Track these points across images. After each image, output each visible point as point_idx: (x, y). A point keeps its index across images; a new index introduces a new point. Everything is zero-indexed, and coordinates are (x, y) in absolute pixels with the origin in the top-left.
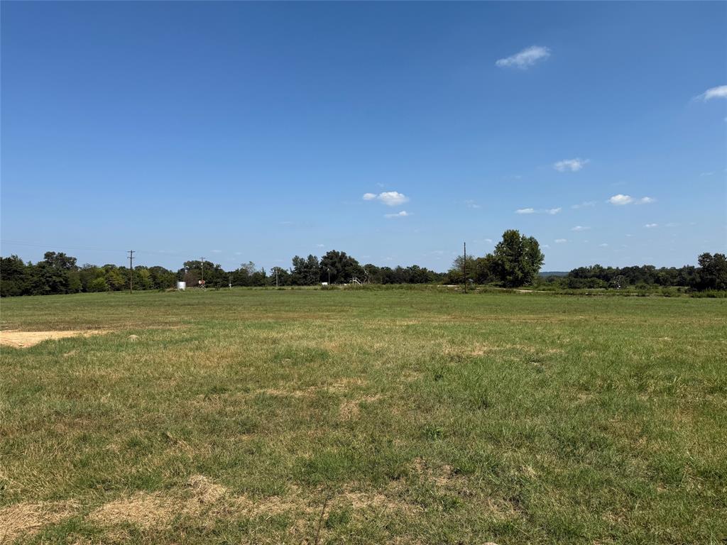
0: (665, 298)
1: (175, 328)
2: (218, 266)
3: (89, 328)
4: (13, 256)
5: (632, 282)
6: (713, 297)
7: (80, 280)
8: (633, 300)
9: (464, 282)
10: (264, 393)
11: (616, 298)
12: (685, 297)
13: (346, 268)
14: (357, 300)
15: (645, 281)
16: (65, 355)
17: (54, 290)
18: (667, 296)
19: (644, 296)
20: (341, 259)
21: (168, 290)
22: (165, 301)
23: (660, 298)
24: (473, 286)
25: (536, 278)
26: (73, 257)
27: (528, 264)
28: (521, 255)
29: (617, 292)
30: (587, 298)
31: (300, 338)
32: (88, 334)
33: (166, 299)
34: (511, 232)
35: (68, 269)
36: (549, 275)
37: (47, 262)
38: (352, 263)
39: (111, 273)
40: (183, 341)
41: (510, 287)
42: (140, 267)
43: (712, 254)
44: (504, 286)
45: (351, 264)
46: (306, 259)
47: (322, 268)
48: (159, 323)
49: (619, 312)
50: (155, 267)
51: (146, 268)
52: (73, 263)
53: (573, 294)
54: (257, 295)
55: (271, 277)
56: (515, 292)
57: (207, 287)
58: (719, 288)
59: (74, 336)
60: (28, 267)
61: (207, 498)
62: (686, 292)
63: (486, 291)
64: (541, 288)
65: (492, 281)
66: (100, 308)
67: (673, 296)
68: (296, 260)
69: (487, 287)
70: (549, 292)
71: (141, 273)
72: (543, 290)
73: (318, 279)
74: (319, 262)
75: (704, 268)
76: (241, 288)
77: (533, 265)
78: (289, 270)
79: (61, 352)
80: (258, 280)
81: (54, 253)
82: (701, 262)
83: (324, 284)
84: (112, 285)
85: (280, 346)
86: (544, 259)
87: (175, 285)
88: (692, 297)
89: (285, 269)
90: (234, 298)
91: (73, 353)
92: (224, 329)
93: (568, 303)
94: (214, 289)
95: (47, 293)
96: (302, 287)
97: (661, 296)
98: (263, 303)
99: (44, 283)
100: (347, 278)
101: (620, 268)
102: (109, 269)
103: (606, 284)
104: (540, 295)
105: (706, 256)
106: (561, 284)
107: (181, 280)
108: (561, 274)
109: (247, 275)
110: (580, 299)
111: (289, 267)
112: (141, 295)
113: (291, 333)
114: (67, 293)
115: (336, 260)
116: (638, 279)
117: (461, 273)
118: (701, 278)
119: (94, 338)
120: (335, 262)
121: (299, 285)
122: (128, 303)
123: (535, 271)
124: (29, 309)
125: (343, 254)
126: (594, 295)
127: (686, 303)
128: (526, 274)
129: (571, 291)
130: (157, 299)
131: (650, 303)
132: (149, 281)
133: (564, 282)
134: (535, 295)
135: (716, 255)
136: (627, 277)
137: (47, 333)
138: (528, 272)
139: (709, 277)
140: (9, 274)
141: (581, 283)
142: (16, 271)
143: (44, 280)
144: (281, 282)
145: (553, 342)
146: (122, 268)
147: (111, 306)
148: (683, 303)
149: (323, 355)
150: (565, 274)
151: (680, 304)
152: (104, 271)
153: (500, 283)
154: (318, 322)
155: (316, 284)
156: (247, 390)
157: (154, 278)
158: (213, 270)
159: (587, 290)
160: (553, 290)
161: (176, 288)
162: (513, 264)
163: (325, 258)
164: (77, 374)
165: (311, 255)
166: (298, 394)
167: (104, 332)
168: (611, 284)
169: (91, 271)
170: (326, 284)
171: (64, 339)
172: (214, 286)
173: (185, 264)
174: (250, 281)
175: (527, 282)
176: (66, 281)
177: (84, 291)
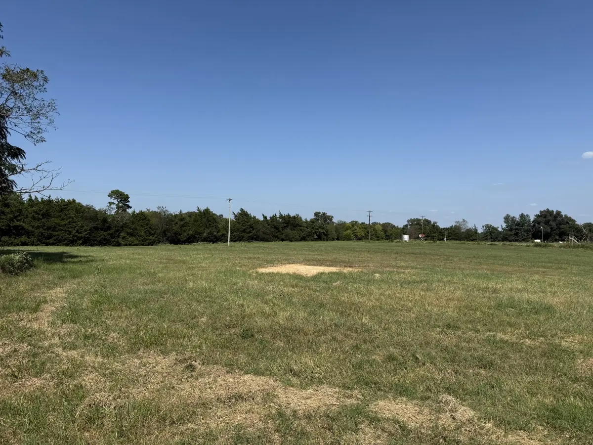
1: (406, 271)
2: (435, 223)
3: (345, 266)
4: (297, 215)
7: (336, 231)
10: (494, 336)
13: (562, 226)
14: (576, 258)
16: (334, 284)
17: (320, 238)
20: (556, 217)
21: (396, 241)
22: (394, 250)
26: (331, 215)
31: (520, 291)
32: (346, 270)
33: (394, 248)
35: (328, 223)
37: (316, 219)
38: (569, 221)
39: (356, 227)
40: (415, 283)
42: (375, 223)
45: (567, 223)
46: (518, 218)
47: (534, 225)
48: (393, 267)
50: (386, 223)
51: (380, 224)
52: (331, 220)
54: (470, 249)
55: (482, 233)
57: (426, 240)
59: (338, 271)
60: (304, 222)
61: (458, 415)
66: (349, 252)
68: (507, 219)
71: (376, 227)
73: (530, 236)
74: (532, 220)
76: (455, 242)
78: (500, 227)
79: (331, 281)
80: (470, 236)
81: (320, 213)
83: (536, 241)
84: (356, 236)
85: (501, 296)
87: (401, 237)
89: (496, 226)
90: (450, 250)
91: (338, 283)
92: (447, 276)
94: (432, 242)
95: (315, 240)
96: (514, 243)
98: (477, 256)
99: (314, 233)
100: (562, 236)
102: (354, 224)
107: (405, 234)
109: (460, 231)
111: (500, 225)
112: (376, 244)
113: (510, 286)
114: (327, 240)
115: (550, 218)
119: (351, 273)
120: (549, 221)
121: (510, 241)
122: (368, 250)
124: (306, 250)
125: (559, 213)
130: (388, 248)
132: (382, 234)
137: (320, 267)
140: (294, 227)
142: (298, 225)
143: (314, 231)
144: (492, 238)
146: (363, 224)
147: (357, 251)
149: (549, 309)
152: (351, 226)
154: (536, 277)
155: (528, 241)
156: (477, 331)
157: (385, 231)
158: (431, 226)
161: (402, 240)
163: (537, 216)
164: (344, 298)
165: (522, 214)
166: (528, 342)
167: (356, 270)
169: (342, 226)
170: (539, 241)
171: (331, 273)
172: (431, 240)
173: (408, 221)
174: (463, 236)
176: (327, 232)
177: (338, 239)
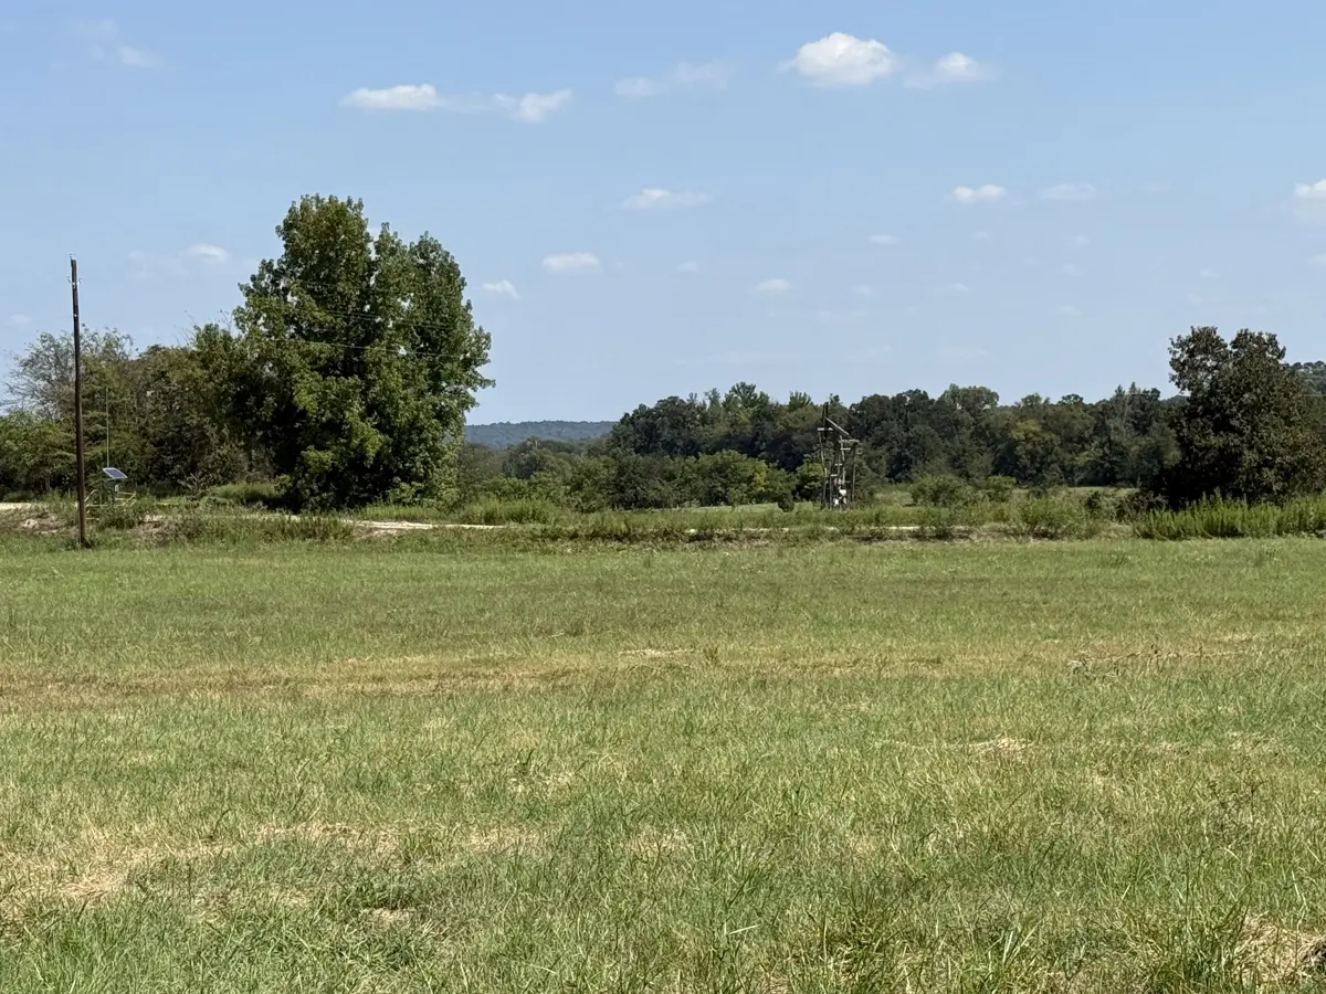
0: (1033, 543)
5: (899, 471)
6: (1231, 532)
8: (893, 559)
9: (71, 481)
11: (820, 552)
12: (1118, 537)
15: (958, 464)
18: (1044, 535)
19: (943, 535)
23: (1013, 544)
24: (126, 503)
25: (450, 456)
27: (409, 379)
28: (372, 333)
29: (828, 521)
30: (693, 553)
34: (323, 209)
36: (517, 440)
41: (324, 507)
43: (1227, 336)
44: (292, 502)
49: (828, 623)
53: (626, 537)
56: (347, 532)
58: (1255, 492)
62: (1120, 515)
63: (194, 533)
64: (478, 509)
65: (228, 476)
67: (1068, 533)
69: (204, 512)
70: (513, 525)
72: (489, 519)
75: (1192, 400)
77: (436, 389)
82: (1183, 369)
86: (491, 353)
88: (1147, 536)
93: (599, 586)
97: (1016, 534)
101: (847, 402)
103: (783, 481)
104: (470, 545)
105: (1203, 342)
106: (578, 487)
108: (576, 437)
110: (660, 558)
116: (925, 454)
117: (59, 435)
118: (1185, 444)
123: (444, 416)
126: (728, 539)
127: (1116, 564)
128: (403, 438)
129: (616, 519)
131: (967, 569)
133: (589, 474)
134: (445, 546)
135: (1242, 340)
136: (876, 445)
138: (413, 424)
139: (1213, 440)
141: (670, 477)
145: (490, 795)
148: (1103, 564)
150: (595, 436)
151: (1089, 571)
153: (269, 488)
159: (694, 514)
160: (535, 517)
162: (336, 385)
168: (805, 479)
175: (408, 476)
